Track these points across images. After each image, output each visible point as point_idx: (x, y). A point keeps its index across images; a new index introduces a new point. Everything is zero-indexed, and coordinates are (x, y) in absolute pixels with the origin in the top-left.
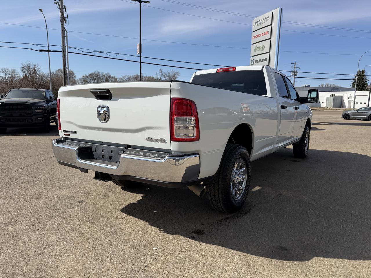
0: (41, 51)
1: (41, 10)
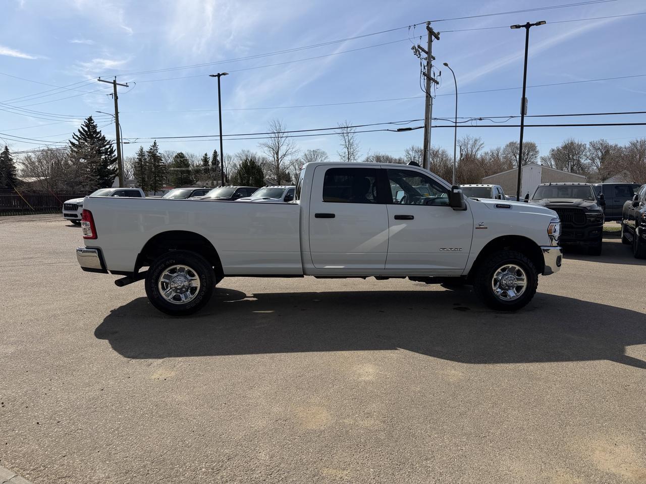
0: (399, 130)
1: (446, 65)
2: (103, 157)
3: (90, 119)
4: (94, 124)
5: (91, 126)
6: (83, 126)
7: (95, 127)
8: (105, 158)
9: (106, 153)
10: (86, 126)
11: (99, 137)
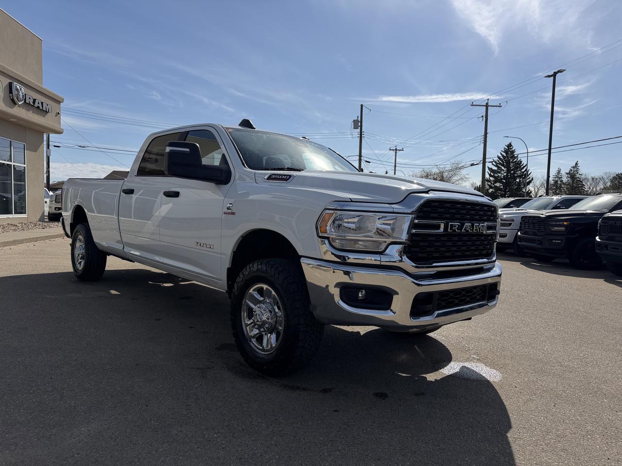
2: (518, 180)
3: (510, 145)
4: (513, 149)
5: (510, 151)
6: (502, 152)
7: (513, 152)
8: (520, 181)
9: (520, 177)
10: (505, 152)
11: (516, 161)
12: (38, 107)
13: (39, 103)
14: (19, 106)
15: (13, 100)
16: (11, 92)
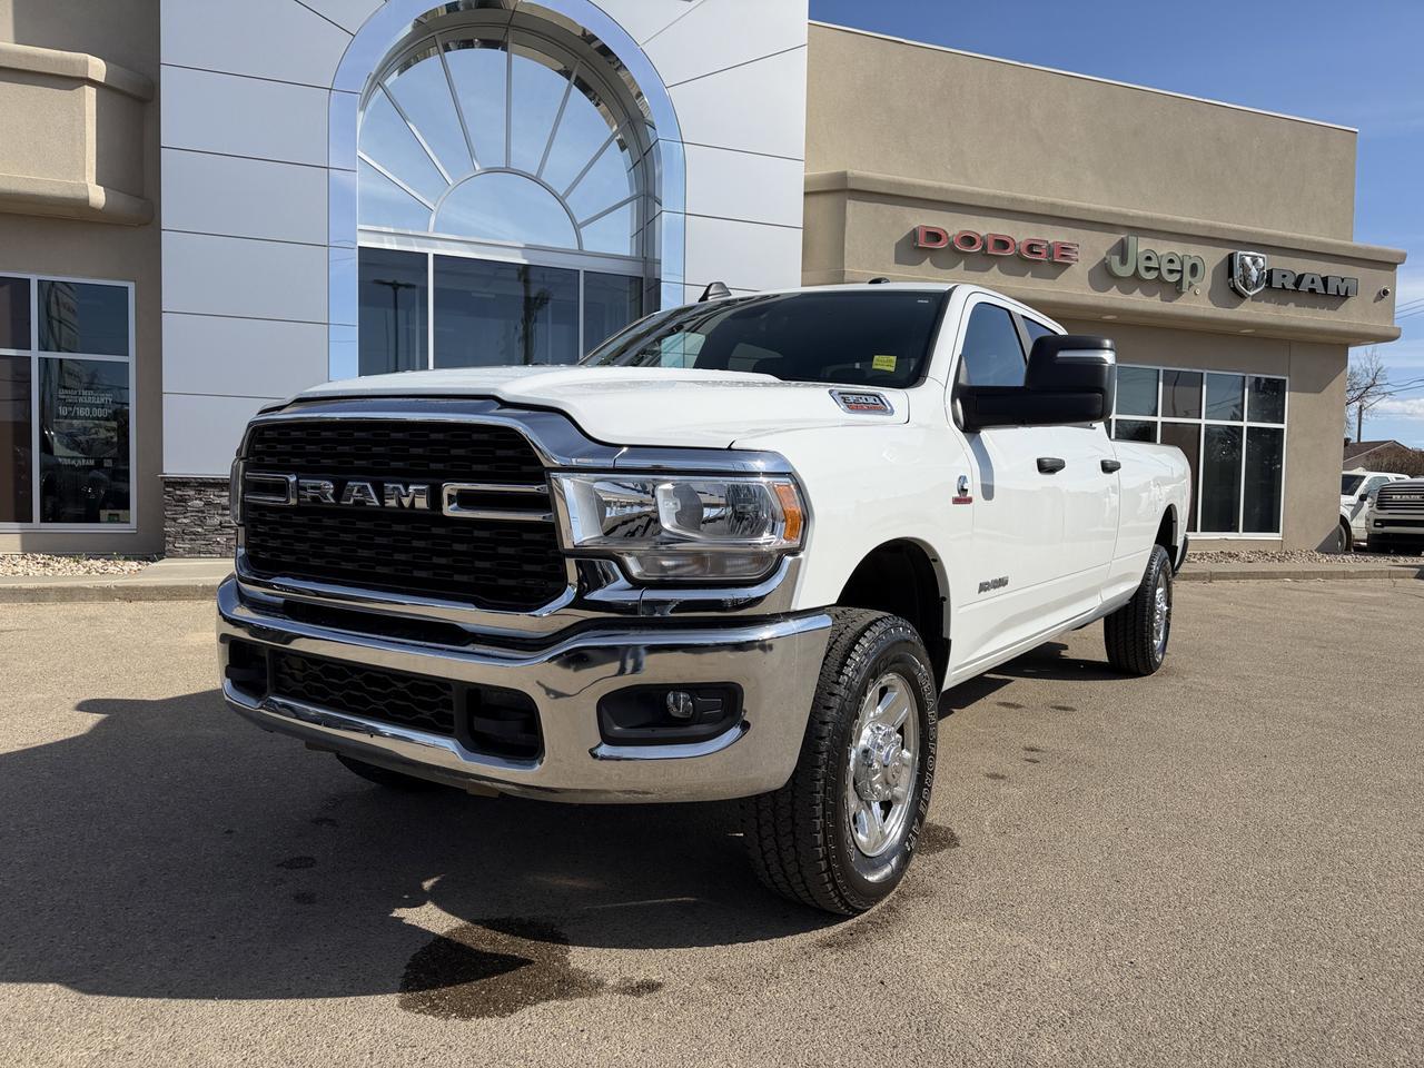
12: (1312, 291)
13: (1313, 282)
14: (1254, 298)
15: (1235, 290)
16: (1231, 274)
